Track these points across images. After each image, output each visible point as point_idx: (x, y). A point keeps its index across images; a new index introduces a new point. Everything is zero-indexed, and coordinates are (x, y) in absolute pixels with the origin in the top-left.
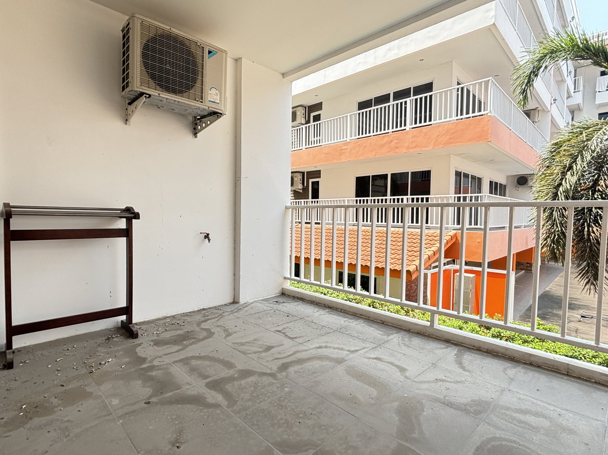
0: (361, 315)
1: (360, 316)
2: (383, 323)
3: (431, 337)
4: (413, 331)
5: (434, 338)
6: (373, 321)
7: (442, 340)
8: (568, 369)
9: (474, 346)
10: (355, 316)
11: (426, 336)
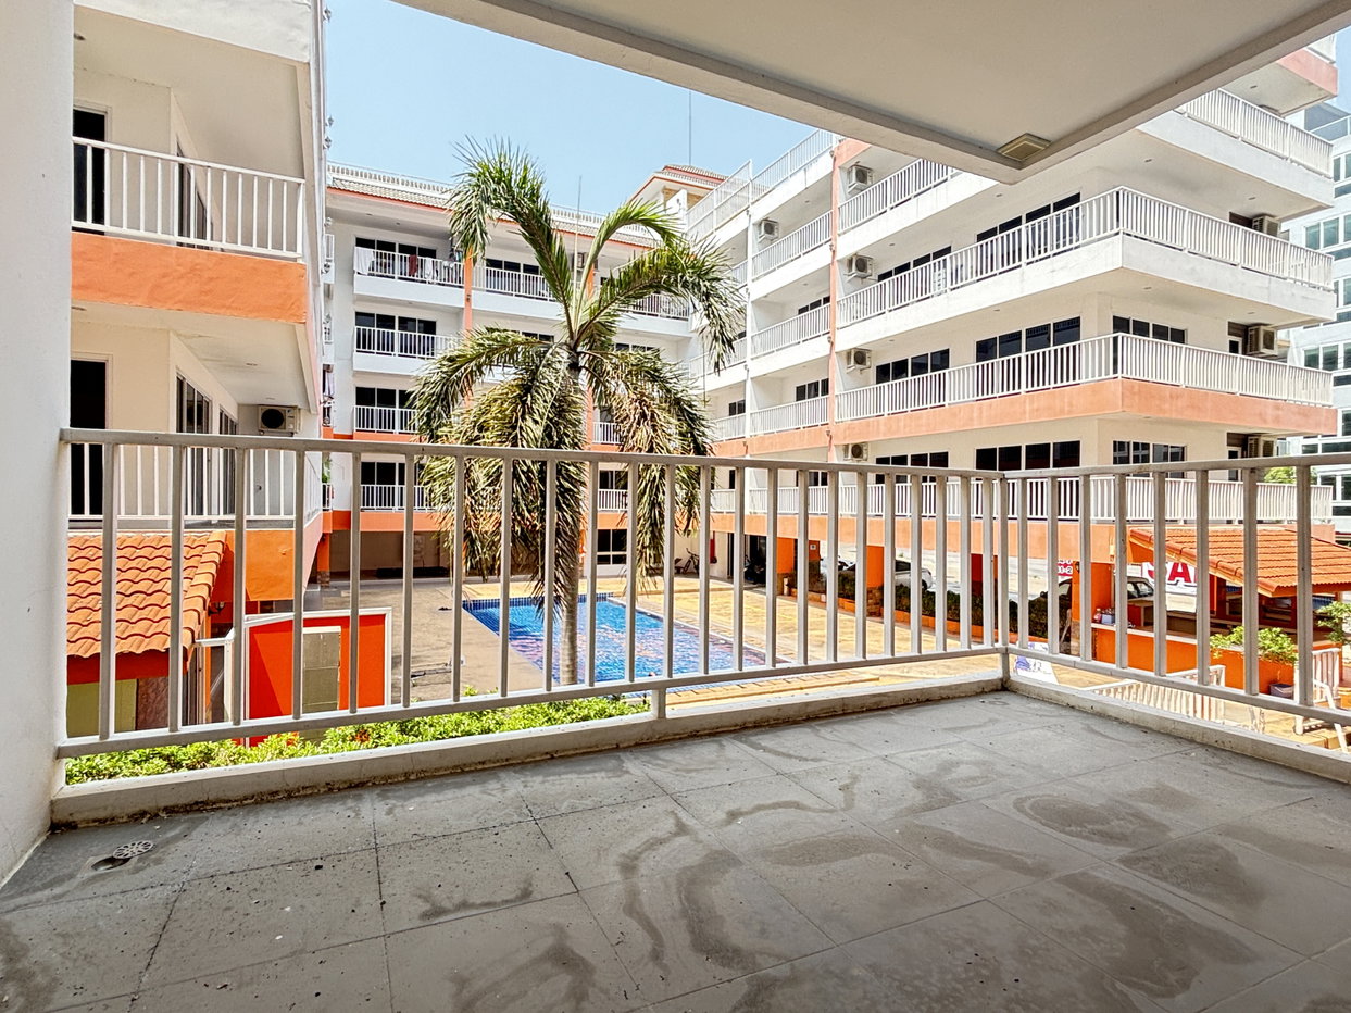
0: (483, 763)
1: (480, 767)
2: (553, 757)
3: (665, 741)
4: (625, 745)
5: (669, 740)
6: (523, 763)
7: (686, 738)
8: (844, 705)
9: (736, 725)
10: (463, 772)
11: (655, 742)
